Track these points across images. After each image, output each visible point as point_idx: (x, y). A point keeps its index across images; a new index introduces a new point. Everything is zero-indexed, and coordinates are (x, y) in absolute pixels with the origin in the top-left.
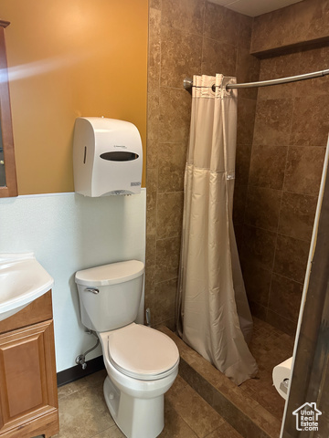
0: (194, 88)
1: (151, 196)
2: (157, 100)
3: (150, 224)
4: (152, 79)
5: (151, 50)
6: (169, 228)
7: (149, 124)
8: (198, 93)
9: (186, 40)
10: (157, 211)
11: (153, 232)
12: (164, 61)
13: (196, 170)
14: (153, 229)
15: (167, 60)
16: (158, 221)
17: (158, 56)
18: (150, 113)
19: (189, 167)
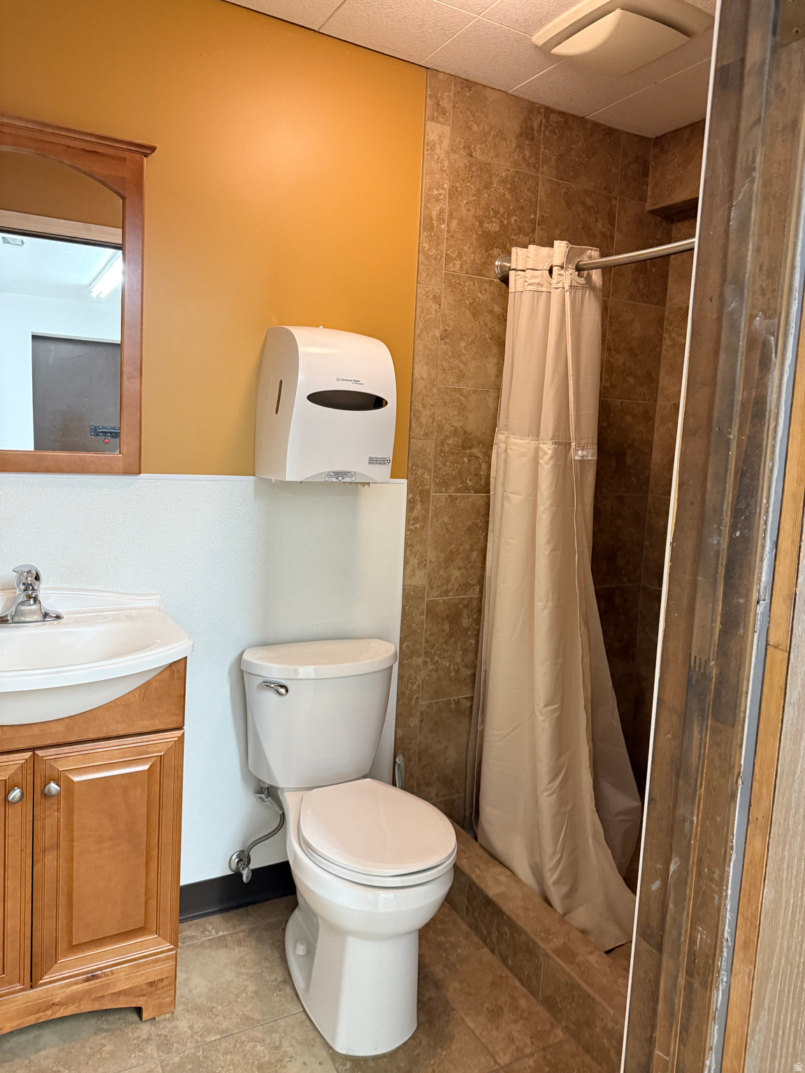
0: (512, 274)
1: (417, 497)
2: (436, 299)
3: (414, 561)
4: (428, 257)
5: (428, 201)
6: (457, 573)
7: (419, 347)
8: (520, 281)
9: (503, 181)
10: (429, 532)
11: (420, 579)
12: (454, 223)
13: (513, 440)
14: (420, 573)
15: (461, 221)
16: (431, 555)
17: (441, 212)
18: (420, 325)
19: (500, 437)
